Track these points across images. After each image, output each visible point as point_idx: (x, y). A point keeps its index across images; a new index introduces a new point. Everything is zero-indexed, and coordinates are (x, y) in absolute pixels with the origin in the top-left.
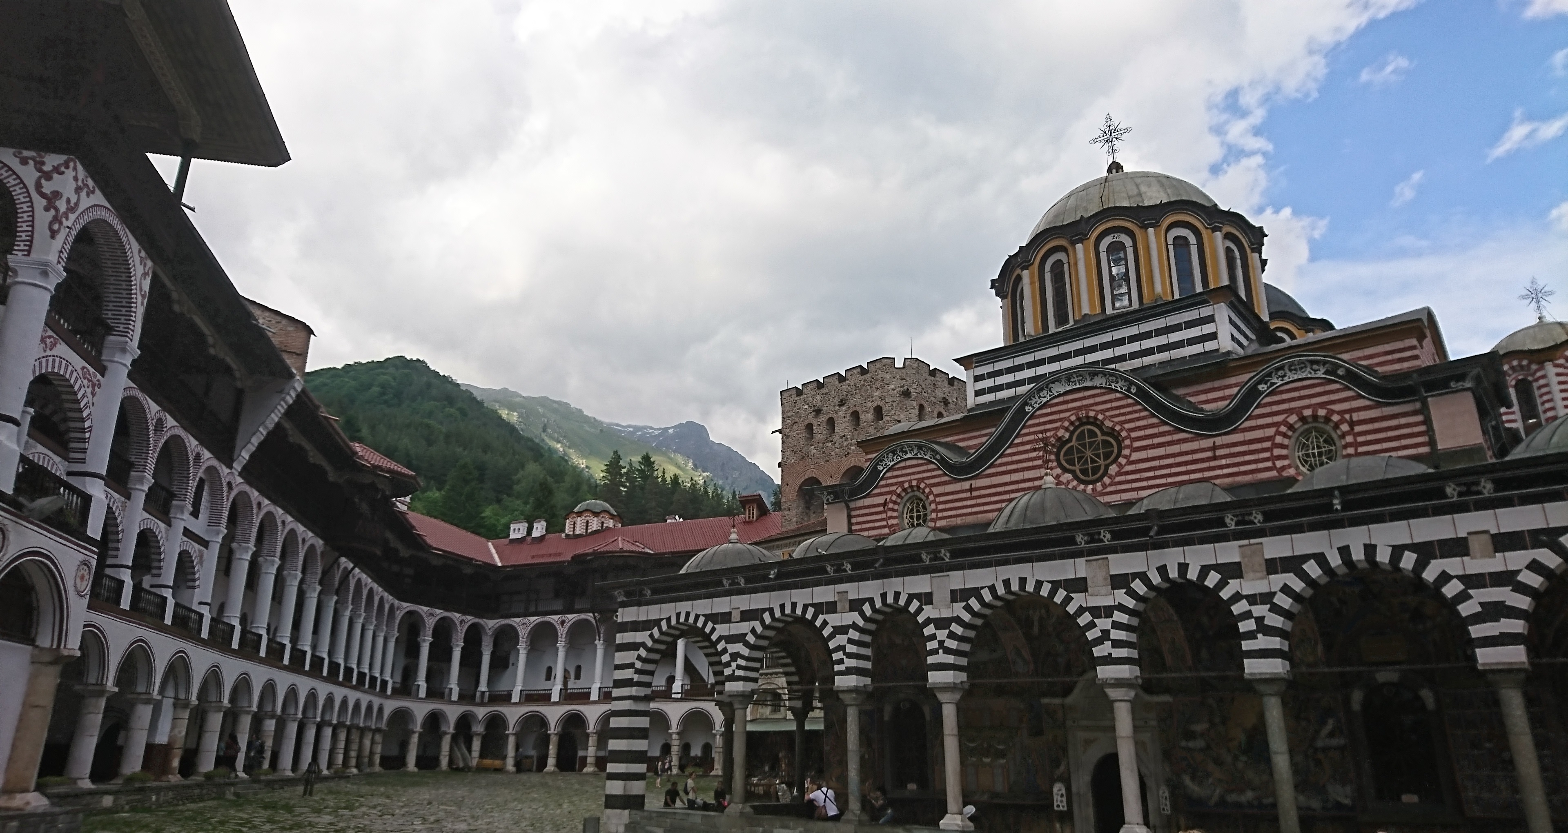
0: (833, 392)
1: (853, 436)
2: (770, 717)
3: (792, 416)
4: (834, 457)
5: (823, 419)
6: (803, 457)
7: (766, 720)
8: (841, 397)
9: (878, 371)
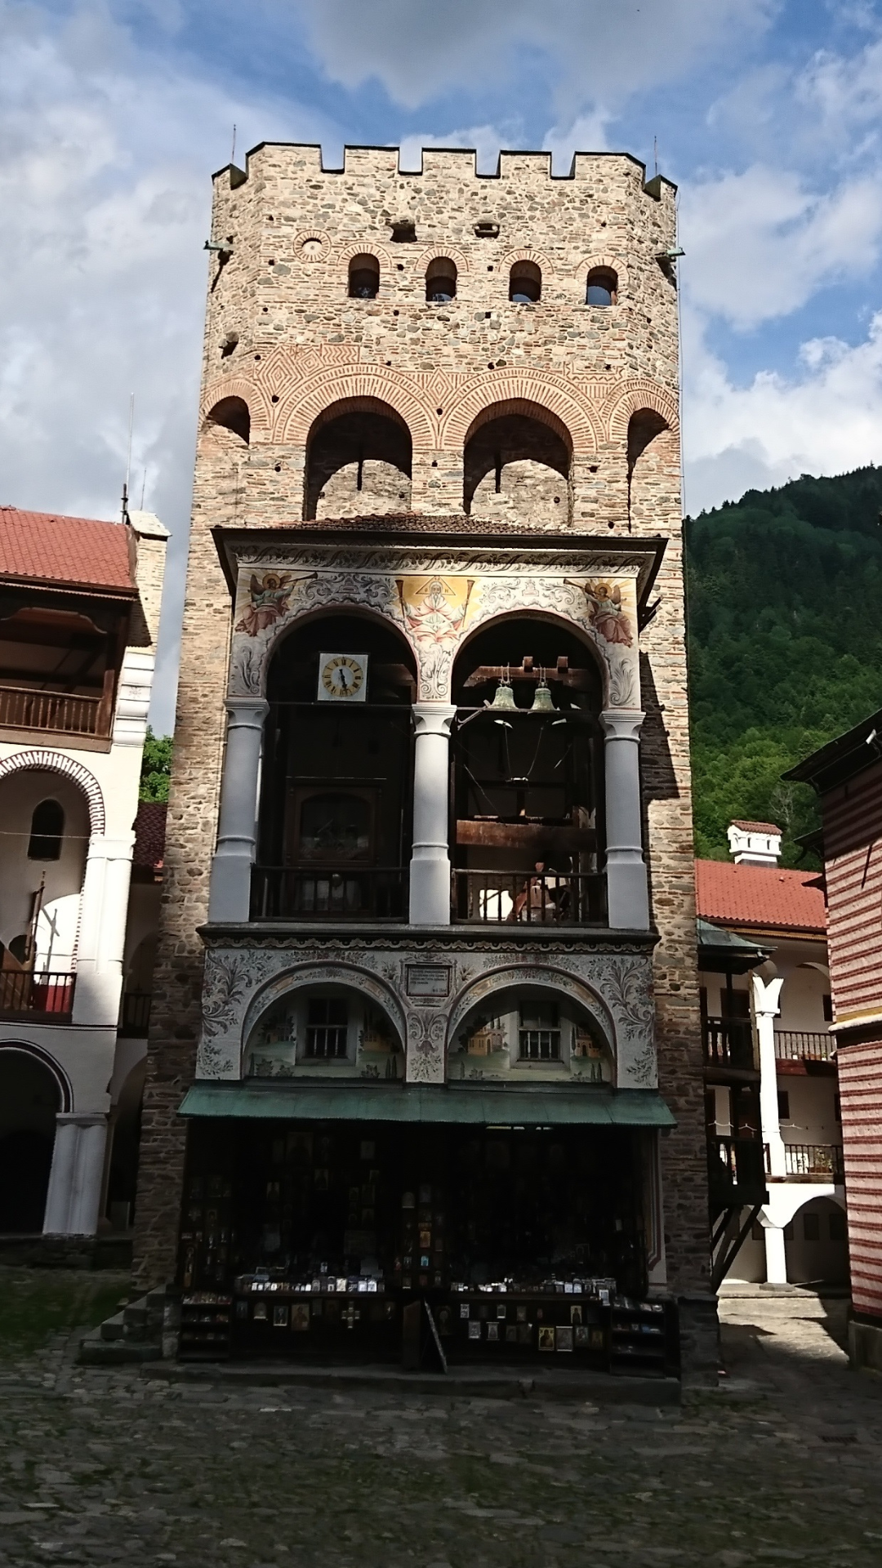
0: (454, 195)
1: (520, 322)
2: (300, 1072)
3: (303, 218)
4: (453, 360)
5: (417, 256)
6: (341, 338)
7: (285, 1083)
8: (481, 217)
9: (606, 180)
